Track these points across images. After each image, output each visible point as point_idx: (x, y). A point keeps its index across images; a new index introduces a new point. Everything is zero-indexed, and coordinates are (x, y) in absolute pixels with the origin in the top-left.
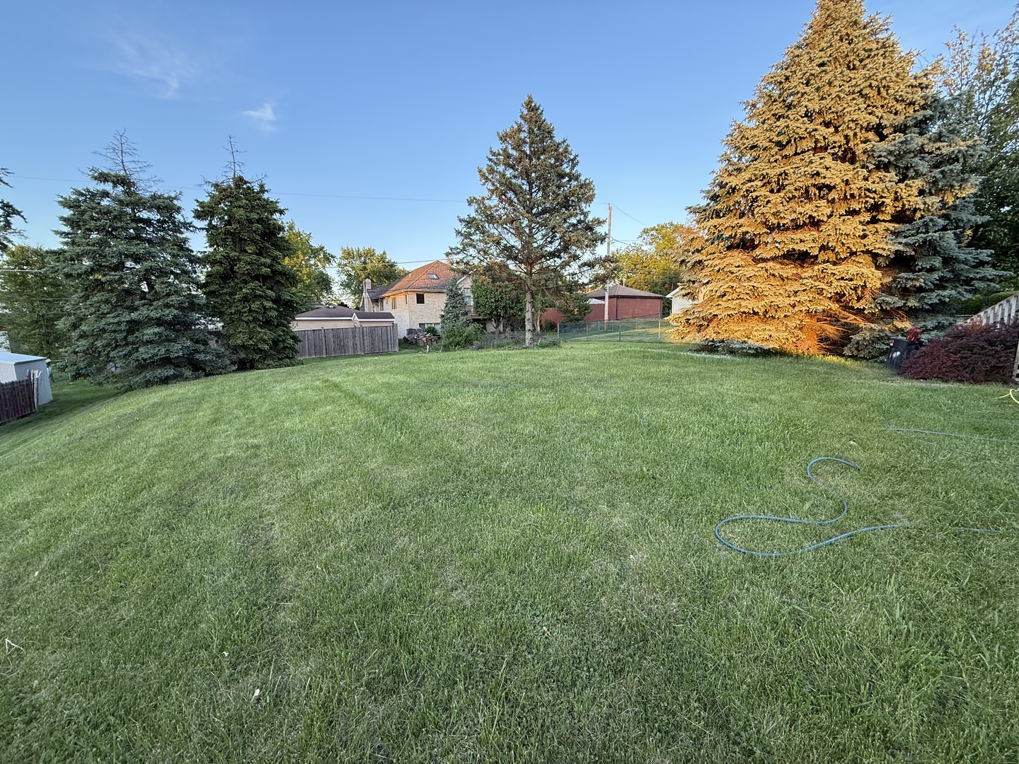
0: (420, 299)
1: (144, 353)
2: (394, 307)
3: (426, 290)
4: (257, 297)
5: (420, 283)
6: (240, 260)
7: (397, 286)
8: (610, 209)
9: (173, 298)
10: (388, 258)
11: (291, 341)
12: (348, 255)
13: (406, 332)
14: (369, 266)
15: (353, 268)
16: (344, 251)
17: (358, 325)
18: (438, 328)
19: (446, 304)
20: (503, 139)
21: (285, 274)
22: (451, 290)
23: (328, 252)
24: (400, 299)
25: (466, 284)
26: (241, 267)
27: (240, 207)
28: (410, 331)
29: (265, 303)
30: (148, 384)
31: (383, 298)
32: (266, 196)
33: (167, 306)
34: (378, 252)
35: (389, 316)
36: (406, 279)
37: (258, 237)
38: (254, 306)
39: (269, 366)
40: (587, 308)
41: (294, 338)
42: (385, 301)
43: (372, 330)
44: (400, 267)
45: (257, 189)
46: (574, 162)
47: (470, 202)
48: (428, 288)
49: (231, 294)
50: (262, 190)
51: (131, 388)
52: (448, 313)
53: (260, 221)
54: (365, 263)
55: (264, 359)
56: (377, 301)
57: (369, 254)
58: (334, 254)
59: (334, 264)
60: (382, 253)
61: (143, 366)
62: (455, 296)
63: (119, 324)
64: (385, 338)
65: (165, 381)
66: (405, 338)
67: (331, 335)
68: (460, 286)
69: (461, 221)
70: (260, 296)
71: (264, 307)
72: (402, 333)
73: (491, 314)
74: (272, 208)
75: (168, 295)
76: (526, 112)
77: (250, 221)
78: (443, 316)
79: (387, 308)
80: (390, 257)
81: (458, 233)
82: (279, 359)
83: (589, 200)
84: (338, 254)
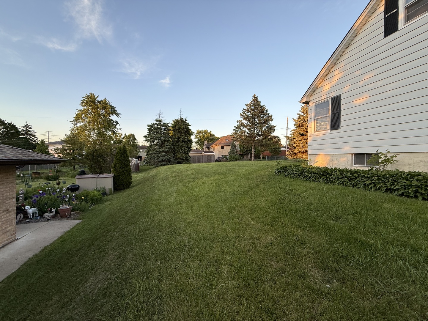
0: (222, 148)
1: (162, 158)
2: (214, 150)
3: (225, 145)
4: (183, 146)
5: (223, 142)
6: (181, 137)
7: (215, 143)
8: (288, 118)
9: (168, 146)
10: (212, 133)
11: (189, 158)
12: (199, 132)
13: (217, 158)
14: (205, 136)
15: (200, 136)
16: (197, 131)
17: (204, 155)
18: (228, 157)
19: (231, 149)
20: (247, 106)
21: (189, 141)
22: (232, 145)
23: (192, 131)
24: (216, 147)
25: (237, 144)
26: (181, 139)
27: (182, 125)
28: (219, 158)
29: (185, 148)
30: (161, 165)
31: (210, 147)
32: (187, 122)
33: (166, 148)
34: (209, 131)
35: (213, 152)
36: (218, 141)
37: (185, 132)
38: (183, 149)
39: (184, 163)
40: (280, 151)
41: (190, 157)
42: (211, 148)
43: (208, 156)
44: (216, 136)
45: (185, 120)
46: (267, 111)
47: (238, 122)
48: (226, 144)
49: (178, 146)
50: (186, 120)
51: (157, 167)
52: (231, 152)
53: (186, 128)
54: (204, 135)
55: (183, 162)
56: (208, 148)
57: (206, 132)
58: (194, 132)
59: (194, 135)
60: (210, 131)
61: (161, 161)
62: (233, 147)
63: (157, 152)
64: (211, 159)
65: (164, 165)
66: (217, 160)
67: (196, 157)
68: (235, 144)
69: (235, 127)
70: (184, 146)
71: (185, 149)
72: (216, 158)
73: (245, 152)
74: (188, 125)
75: (167, 146)
76: (254, 98)
77: (184, 128)
78: (229, 153)
79: (212, 150)
80: (213, 133)
81: (234, 130)
82: (186, 162)
83: (272, 120)
84: (195, 132)
